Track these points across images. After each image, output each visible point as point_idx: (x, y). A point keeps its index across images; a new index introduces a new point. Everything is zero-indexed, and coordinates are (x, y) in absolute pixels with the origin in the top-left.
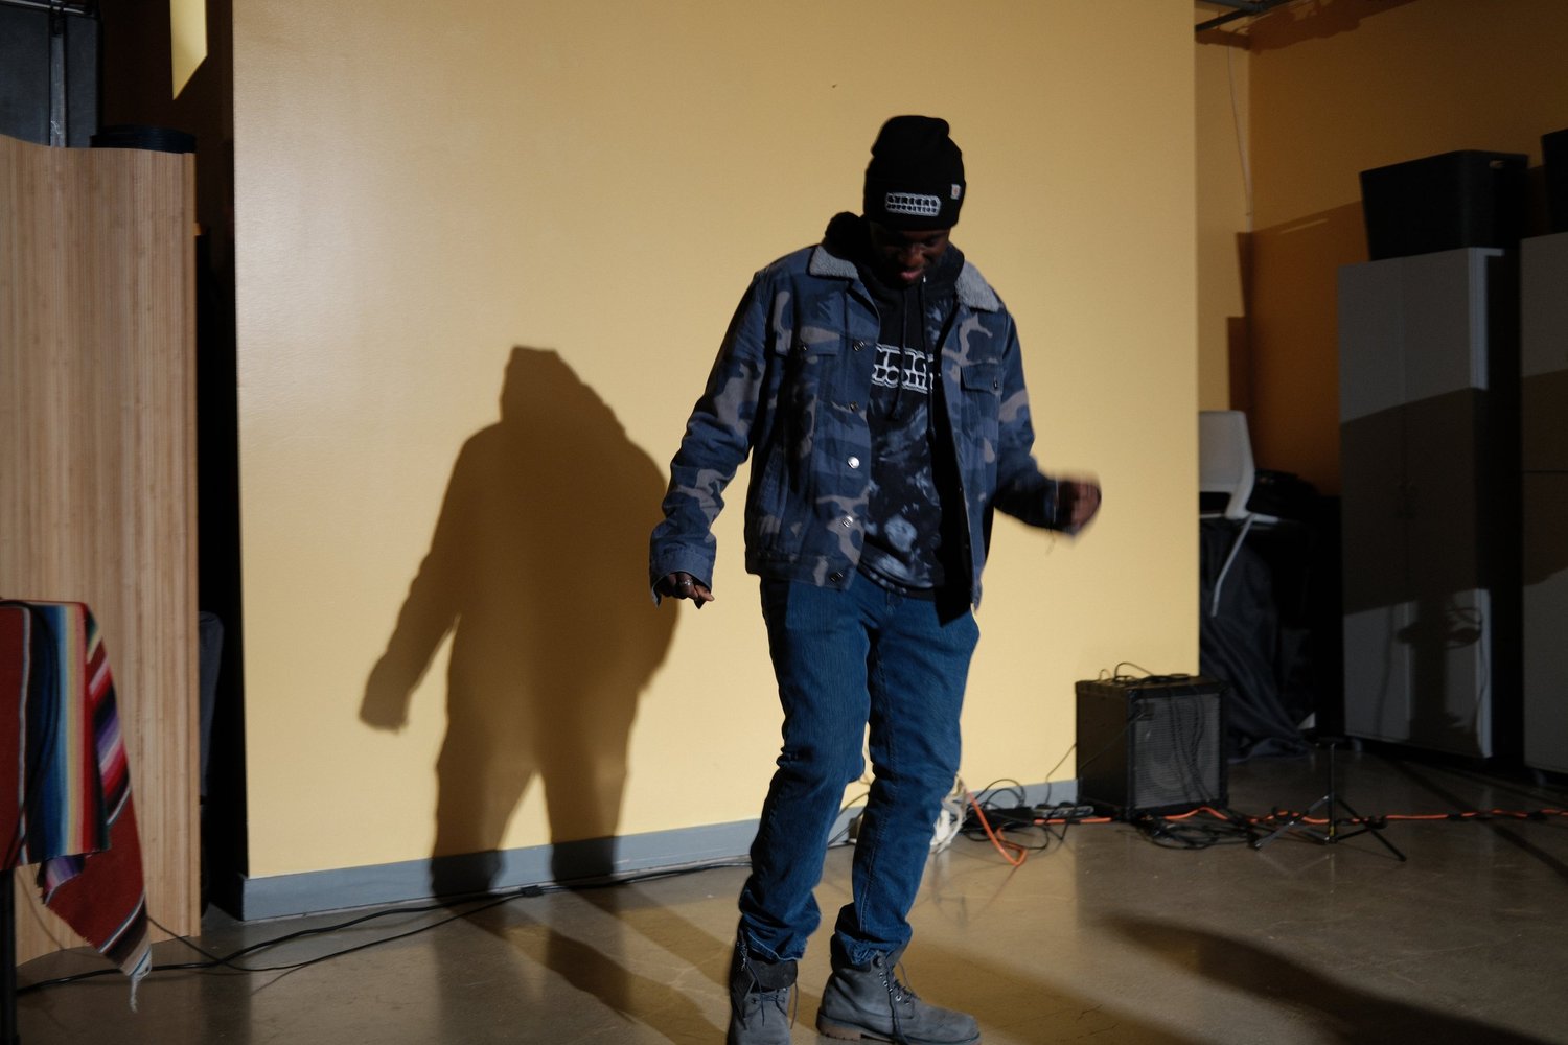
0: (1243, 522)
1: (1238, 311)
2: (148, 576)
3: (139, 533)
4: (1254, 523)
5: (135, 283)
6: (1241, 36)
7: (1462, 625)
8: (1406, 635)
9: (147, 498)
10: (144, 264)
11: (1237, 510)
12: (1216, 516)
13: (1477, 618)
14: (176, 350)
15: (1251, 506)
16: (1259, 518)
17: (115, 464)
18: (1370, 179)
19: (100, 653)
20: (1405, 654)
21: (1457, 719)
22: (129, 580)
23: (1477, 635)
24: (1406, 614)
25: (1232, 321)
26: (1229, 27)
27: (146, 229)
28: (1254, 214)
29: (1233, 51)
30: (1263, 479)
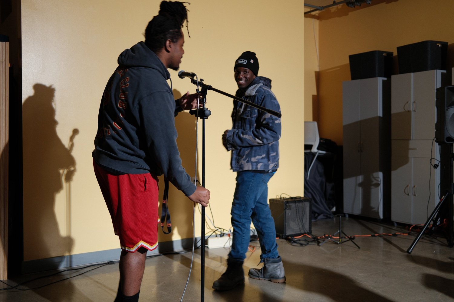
0: (316, 153)
1: (315, 93)
4: (319, 153)
6: (316, 16)
7: (375, 182)
8: (360, 185)
11: (314, 150)
12: (309, 151)
13: (379, 180)
15: (318, 149)
18: (351, 57)
20: (360, 190)
21: (373, 208)
23: (380, 184)
24: (360, 179)
25: (313, 96)
26: (313, 13)
28: (320, 66)
29: (314, 20)
30: (322, 141)
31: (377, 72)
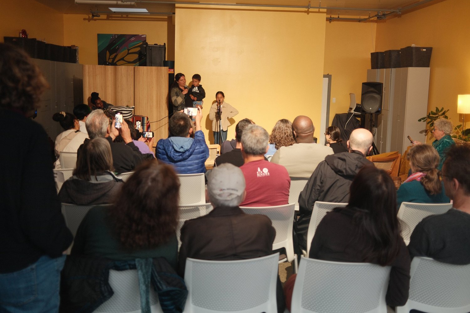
0: (353, 113)
2: (163, 113)
3: (162, 109)
5: (162, 81)
6: (375, 20)
9: (163, 105)
10: (163, 79)
11: (352, 111)
12: (350, 112)
14: (166, 89)
15: (354, 111)
16: (356, 113)
17: (160, 101)
18: (372, 54)
19: (149, 121)
22: (161, 114)
26: (372, 19)
27: (163, 75)
29: (372, 24)
30: (359, 106)
31: (379, 66)
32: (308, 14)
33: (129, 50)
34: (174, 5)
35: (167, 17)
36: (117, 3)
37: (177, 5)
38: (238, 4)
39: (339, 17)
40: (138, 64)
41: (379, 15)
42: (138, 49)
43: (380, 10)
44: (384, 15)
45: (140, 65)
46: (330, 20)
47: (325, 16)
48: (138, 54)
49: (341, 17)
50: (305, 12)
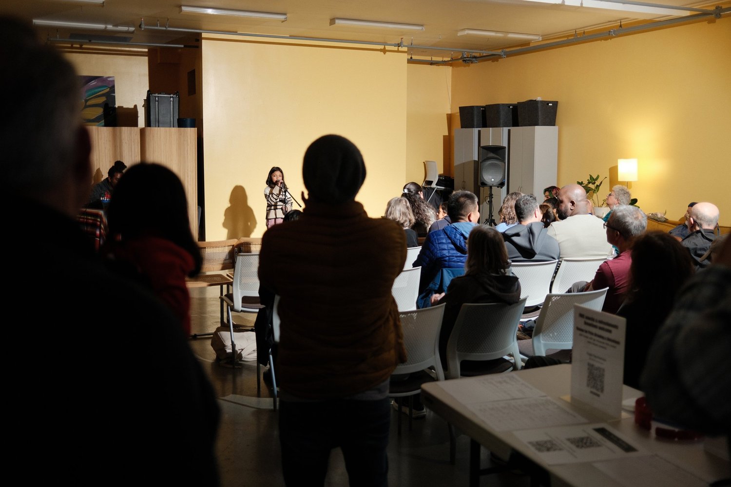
0: (435, 188)
1: (447, 134)
4: (438, 189)
5: (187, 150)
10: (189, 147)
11: (434, 185)
12: (429, 187)
15: (436, 185)
16: (439, 187)
18: (460, 108)
25: (444, 137)
27: (189, 141)
28: (451, 109)
29: (447, 67)
30: (441, 178)
31: (475, 124)
32: (385, 54)
33: (86, 101)
34: (200, 34)
35: (147, 50)
36: (106, 27)
37: (204, 35)
38: (292, 37)
39: (411, 58)
40: (103, 124)
41: (466, 57)
42: (103, 99)
43: (465, 50)
44: (475, 57)
45: (106, 125)
46: (411, 61)
47: (406, 57)
48: (102, 107)
49: (414, 57)
50: (380, 50)
